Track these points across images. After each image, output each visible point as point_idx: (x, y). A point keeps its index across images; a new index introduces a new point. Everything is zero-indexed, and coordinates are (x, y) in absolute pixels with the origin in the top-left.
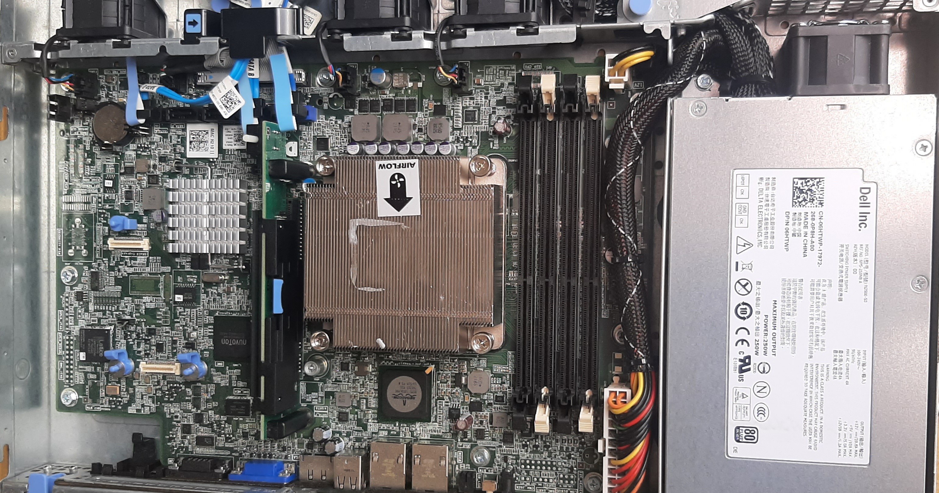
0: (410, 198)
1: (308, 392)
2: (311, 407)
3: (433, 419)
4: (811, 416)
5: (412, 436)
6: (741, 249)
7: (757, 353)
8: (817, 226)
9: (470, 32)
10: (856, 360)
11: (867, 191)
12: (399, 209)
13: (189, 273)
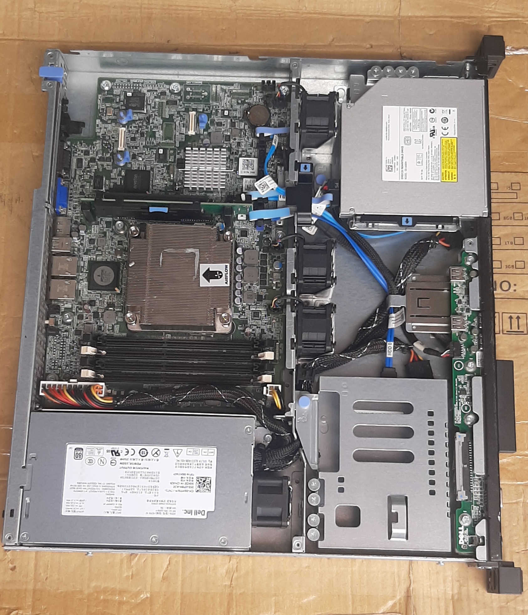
0: (209, 281)
1: (106, 222)
2: (98, 224)
3: (89, 291)
4: (88, 486)
5: (81, 280)
6: (176, 451)
7: (121, 459)
8: (186, 489)
9: (294, 314)
10: (116, 509)
11: (203, 514)
12: (204, 275)
13: (175, 157)
